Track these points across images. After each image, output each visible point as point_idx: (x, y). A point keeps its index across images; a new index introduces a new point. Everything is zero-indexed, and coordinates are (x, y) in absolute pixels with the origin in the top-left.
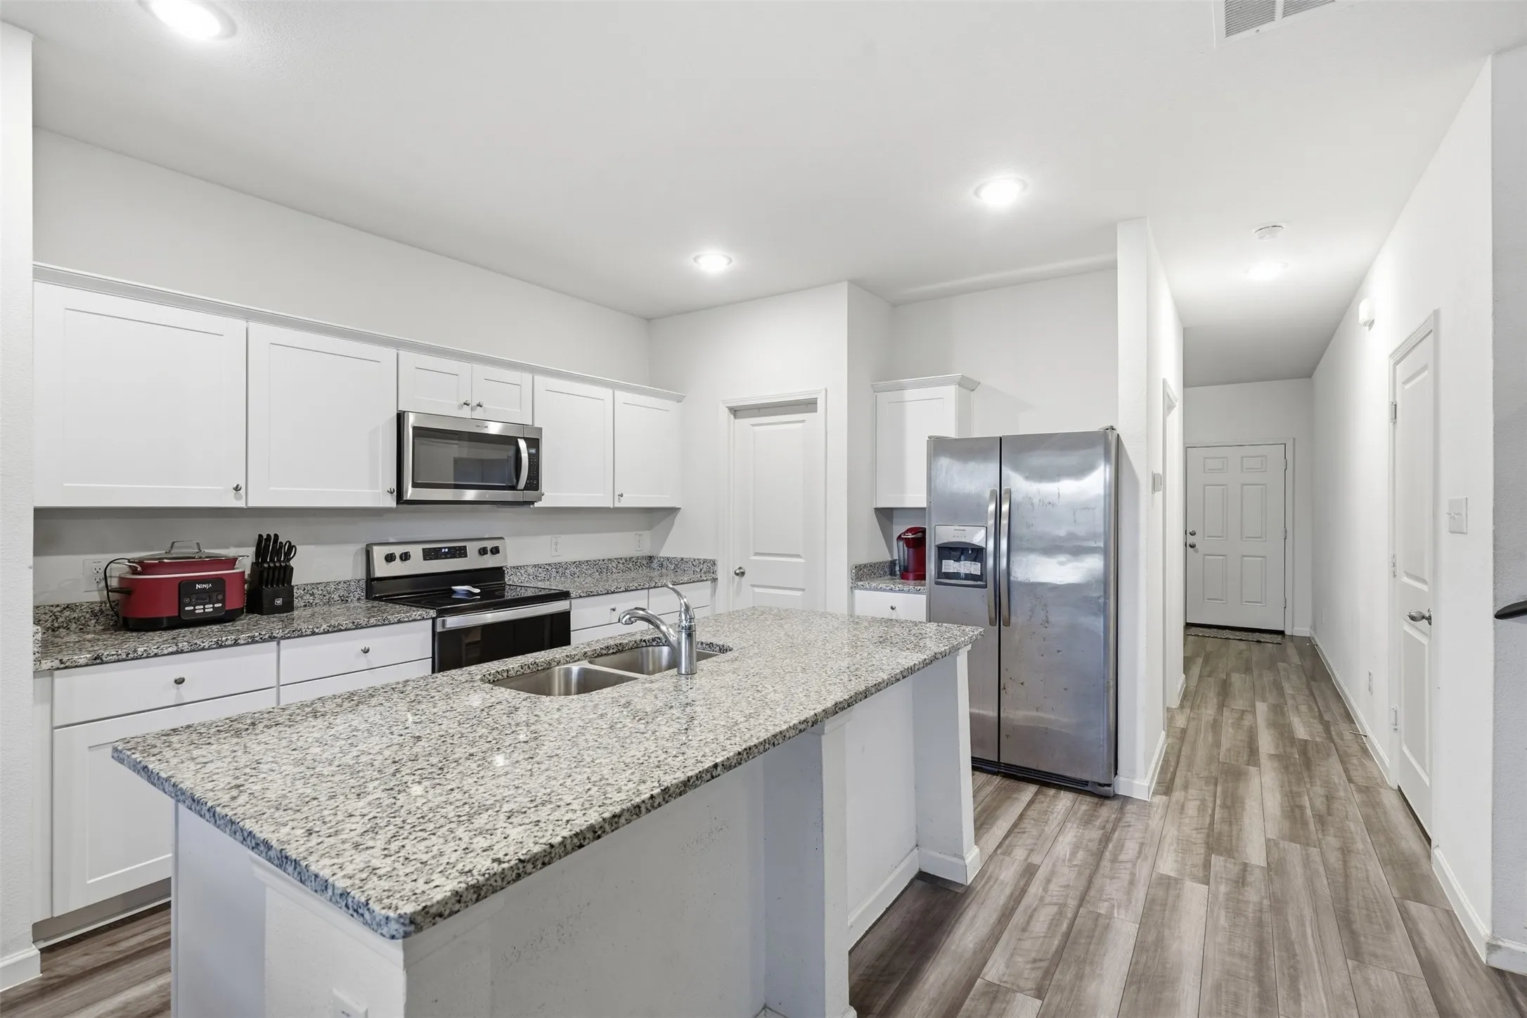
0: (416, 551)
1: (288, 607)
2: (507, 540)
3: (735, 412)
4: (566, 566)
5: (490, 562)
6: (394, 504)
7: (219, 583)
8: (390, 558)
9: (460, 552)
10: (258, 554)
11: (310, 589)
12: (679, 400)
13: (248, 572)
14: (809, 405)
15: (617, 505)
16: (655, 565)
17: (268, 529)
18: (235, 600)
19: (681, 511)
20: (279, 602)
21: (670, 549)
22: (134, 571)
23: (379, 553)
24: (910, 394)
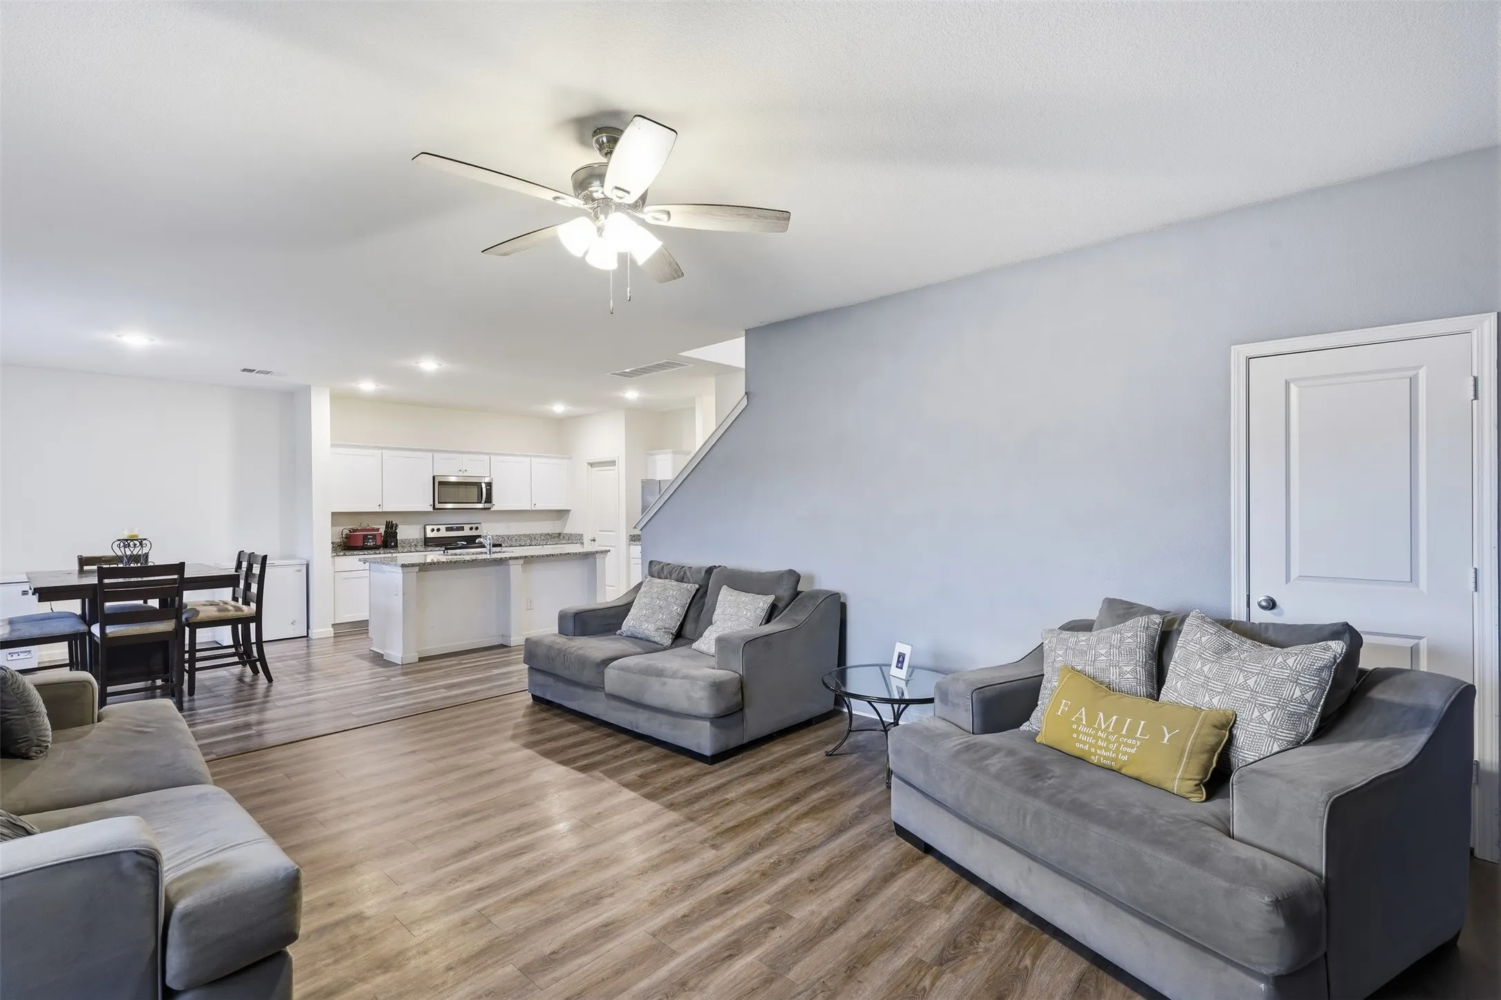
0: (443, 528)
1: (396, 546)
2: (482, 524)
3: (591, 465)
4: (513, 536)
5: (474, 533)
6: (432, 510)
7: (374, 536)
8: (433, 530)
9: (462, 529)
10: (386, 527)
11: (403, 541)
12: (570, 458)
13: (383, 534)
14: (613, 463)
15: (533, 509)
16: (561, 537)
17: (389, 519)
18: (379, 543)
19: (571, 512)
20: (393, 544)
21: (568, 530)
22: (350, 531)
23: (429, 528)
24: (658, 457)
